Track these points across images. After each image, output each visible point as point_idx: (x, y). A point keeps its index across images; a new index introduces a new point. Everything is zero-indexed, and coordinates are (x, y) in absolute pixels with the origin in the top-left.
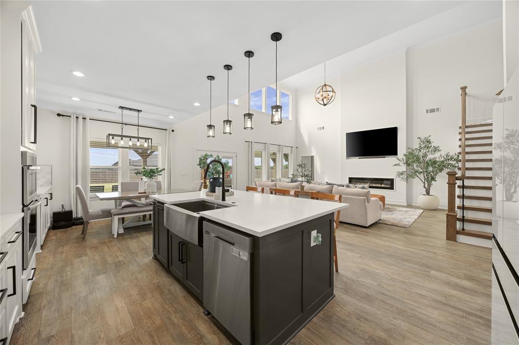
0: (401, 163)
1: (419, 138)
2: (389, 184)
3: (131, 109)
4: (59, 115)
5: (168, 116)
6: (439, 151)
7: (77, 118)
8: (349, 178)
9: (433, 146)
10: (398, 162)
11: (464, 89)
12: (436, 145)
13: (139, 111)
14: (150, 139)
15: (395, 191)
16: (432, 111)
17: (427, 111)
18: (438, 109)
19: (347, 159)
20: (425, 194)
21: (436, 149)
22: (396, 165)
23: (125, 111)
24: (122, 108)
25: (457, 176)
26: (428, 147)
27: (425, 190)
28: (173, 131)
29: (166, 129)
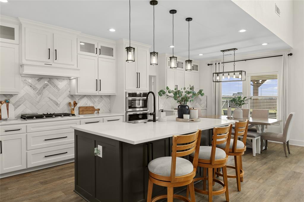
3: (229, 50)
4: (208, 65)
5: (261, 44)
7: (216, 64)
13: (234, 49)
14: (244, 71)
23: (226, 53)
24: (223, 51)
28: (291, 54)
29: (282, 55)
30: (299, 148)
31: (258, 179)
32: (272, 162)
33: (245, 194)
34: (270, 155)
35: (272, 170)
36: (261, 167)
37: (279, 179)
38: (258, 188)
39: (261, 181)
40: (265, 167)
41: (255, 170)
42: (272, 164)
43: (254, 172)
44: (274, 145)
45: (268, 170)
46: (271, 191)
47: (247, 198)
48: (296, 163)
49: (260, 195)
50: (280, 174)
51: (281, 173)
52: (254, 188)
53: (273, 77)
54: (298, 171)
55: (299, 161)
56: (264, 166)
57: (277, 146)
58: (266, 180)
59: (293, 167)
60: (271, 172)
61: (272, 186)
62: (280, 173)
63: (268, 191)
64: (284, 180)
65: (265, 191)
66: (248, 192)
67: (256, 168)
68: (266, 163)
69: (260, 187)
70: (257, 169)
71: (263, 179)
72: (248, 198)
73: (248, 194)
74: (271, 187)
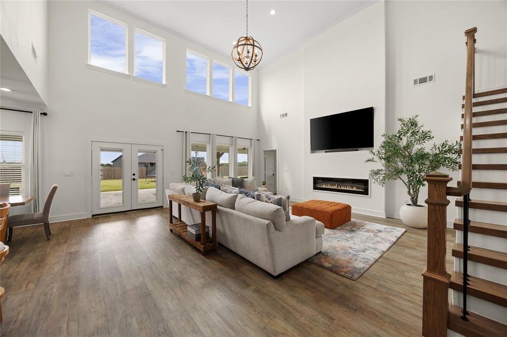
0: (376, 158)
1: (400, 120)
2: (361, 187)
6: (430, 138)
8: (314, 177)
9: (421, 131)
10: (371, 156)
11: (471, 33)
12: (425, 129)
15: (370, 197)
16: (423, 80)
17: (415, 82)
18: (431, 78)
19: (311, 153)
20: (410, 202)
21: (426, 136)
22: (368, 161)
25: (449, 185)
26: (413, 133)
27: (410, 197)
28: (45, 114)
29: (32, 112)
30: (58, 225)
31: (24, 286)
32: (32, 253)
33: (15, 319)
34: (23, 246)
35: (40, 263)
36: (17, 267)
37: (56, 270)
38: (31, 298)
39: (32, 286)
40: (25, 264)
41: (10, 277)
42: (34, 256)
43: (9, 281)
44: (21, 231)
45: (33, 267)
46: (55, 290)
47: (23, 322)
48: (65, 242)
49: (42, 305)
50: (54, 264)
51: (55, 262)
52: (26, 302)
53: (15, 138)
54: (72, 250)
55: (67, 239)
56: (22, 264)
57: (25, 231)
58: (38, 281)
59: (65, 247)
60: (39, 267)
61: (52, 283)
62: (53, 262)
63: (50, 292)
64: (63, 268)
65: (46, 295)
66: (19, 313)
67: (10, 272)
68: (22, 259)
69: (35, 295)
70: (12, 274)
71: (33, 282)
72: (25, 321)
73: (21, 316)
74: (53, 285)
